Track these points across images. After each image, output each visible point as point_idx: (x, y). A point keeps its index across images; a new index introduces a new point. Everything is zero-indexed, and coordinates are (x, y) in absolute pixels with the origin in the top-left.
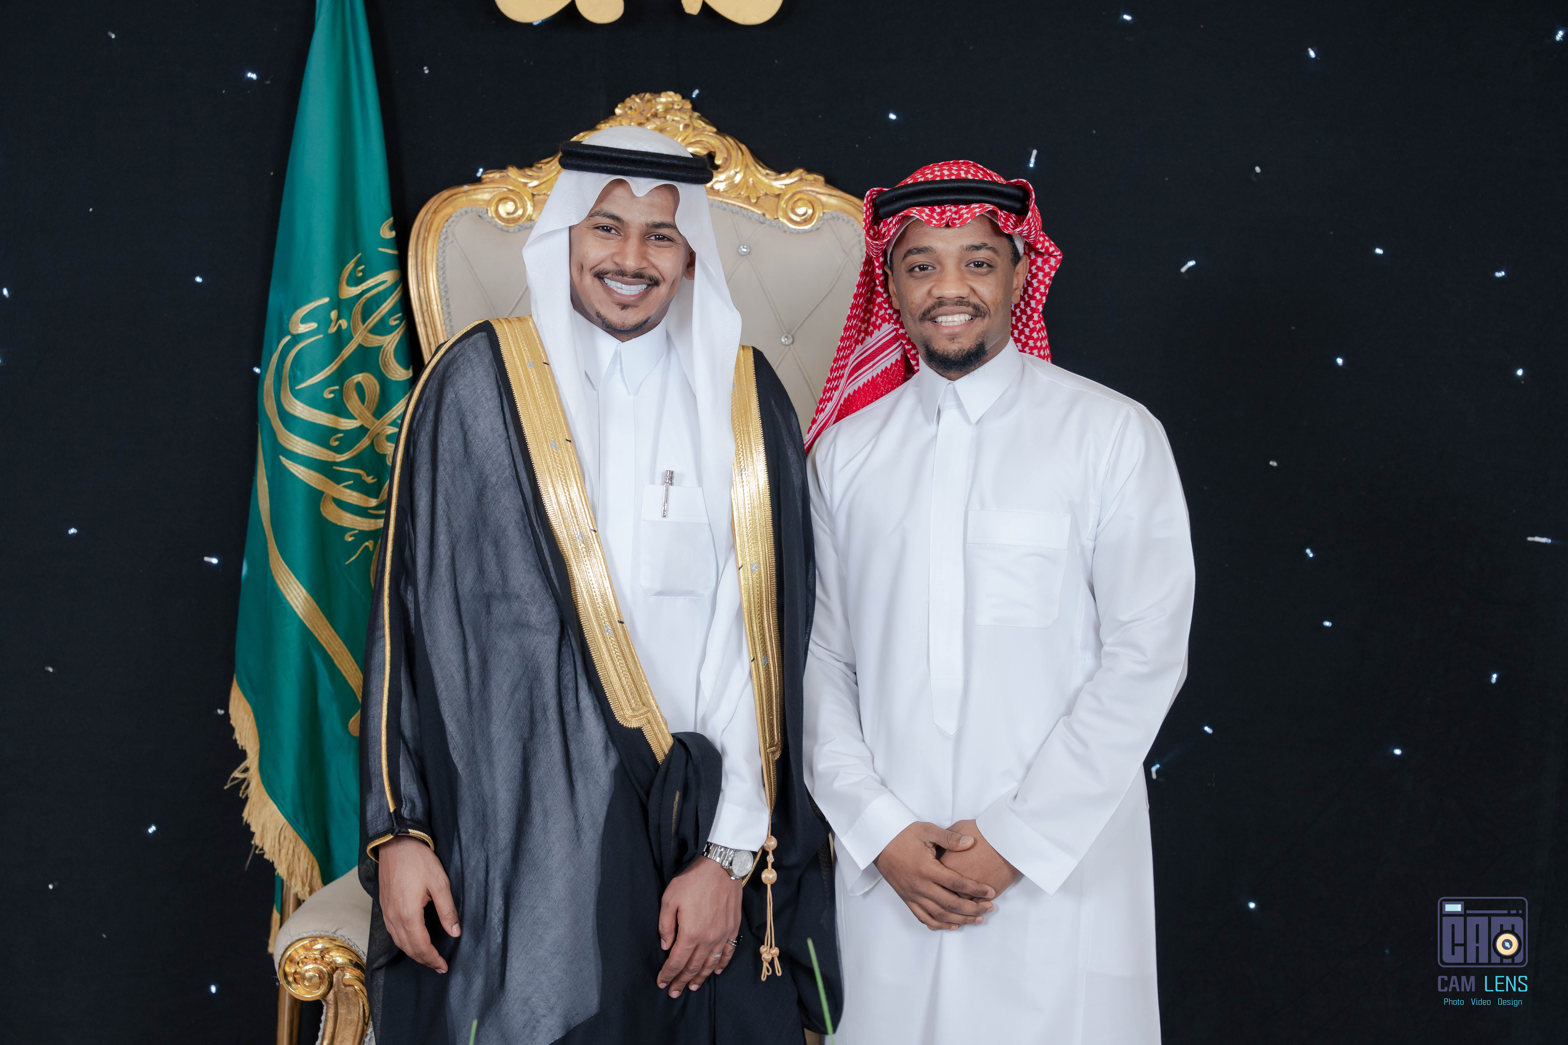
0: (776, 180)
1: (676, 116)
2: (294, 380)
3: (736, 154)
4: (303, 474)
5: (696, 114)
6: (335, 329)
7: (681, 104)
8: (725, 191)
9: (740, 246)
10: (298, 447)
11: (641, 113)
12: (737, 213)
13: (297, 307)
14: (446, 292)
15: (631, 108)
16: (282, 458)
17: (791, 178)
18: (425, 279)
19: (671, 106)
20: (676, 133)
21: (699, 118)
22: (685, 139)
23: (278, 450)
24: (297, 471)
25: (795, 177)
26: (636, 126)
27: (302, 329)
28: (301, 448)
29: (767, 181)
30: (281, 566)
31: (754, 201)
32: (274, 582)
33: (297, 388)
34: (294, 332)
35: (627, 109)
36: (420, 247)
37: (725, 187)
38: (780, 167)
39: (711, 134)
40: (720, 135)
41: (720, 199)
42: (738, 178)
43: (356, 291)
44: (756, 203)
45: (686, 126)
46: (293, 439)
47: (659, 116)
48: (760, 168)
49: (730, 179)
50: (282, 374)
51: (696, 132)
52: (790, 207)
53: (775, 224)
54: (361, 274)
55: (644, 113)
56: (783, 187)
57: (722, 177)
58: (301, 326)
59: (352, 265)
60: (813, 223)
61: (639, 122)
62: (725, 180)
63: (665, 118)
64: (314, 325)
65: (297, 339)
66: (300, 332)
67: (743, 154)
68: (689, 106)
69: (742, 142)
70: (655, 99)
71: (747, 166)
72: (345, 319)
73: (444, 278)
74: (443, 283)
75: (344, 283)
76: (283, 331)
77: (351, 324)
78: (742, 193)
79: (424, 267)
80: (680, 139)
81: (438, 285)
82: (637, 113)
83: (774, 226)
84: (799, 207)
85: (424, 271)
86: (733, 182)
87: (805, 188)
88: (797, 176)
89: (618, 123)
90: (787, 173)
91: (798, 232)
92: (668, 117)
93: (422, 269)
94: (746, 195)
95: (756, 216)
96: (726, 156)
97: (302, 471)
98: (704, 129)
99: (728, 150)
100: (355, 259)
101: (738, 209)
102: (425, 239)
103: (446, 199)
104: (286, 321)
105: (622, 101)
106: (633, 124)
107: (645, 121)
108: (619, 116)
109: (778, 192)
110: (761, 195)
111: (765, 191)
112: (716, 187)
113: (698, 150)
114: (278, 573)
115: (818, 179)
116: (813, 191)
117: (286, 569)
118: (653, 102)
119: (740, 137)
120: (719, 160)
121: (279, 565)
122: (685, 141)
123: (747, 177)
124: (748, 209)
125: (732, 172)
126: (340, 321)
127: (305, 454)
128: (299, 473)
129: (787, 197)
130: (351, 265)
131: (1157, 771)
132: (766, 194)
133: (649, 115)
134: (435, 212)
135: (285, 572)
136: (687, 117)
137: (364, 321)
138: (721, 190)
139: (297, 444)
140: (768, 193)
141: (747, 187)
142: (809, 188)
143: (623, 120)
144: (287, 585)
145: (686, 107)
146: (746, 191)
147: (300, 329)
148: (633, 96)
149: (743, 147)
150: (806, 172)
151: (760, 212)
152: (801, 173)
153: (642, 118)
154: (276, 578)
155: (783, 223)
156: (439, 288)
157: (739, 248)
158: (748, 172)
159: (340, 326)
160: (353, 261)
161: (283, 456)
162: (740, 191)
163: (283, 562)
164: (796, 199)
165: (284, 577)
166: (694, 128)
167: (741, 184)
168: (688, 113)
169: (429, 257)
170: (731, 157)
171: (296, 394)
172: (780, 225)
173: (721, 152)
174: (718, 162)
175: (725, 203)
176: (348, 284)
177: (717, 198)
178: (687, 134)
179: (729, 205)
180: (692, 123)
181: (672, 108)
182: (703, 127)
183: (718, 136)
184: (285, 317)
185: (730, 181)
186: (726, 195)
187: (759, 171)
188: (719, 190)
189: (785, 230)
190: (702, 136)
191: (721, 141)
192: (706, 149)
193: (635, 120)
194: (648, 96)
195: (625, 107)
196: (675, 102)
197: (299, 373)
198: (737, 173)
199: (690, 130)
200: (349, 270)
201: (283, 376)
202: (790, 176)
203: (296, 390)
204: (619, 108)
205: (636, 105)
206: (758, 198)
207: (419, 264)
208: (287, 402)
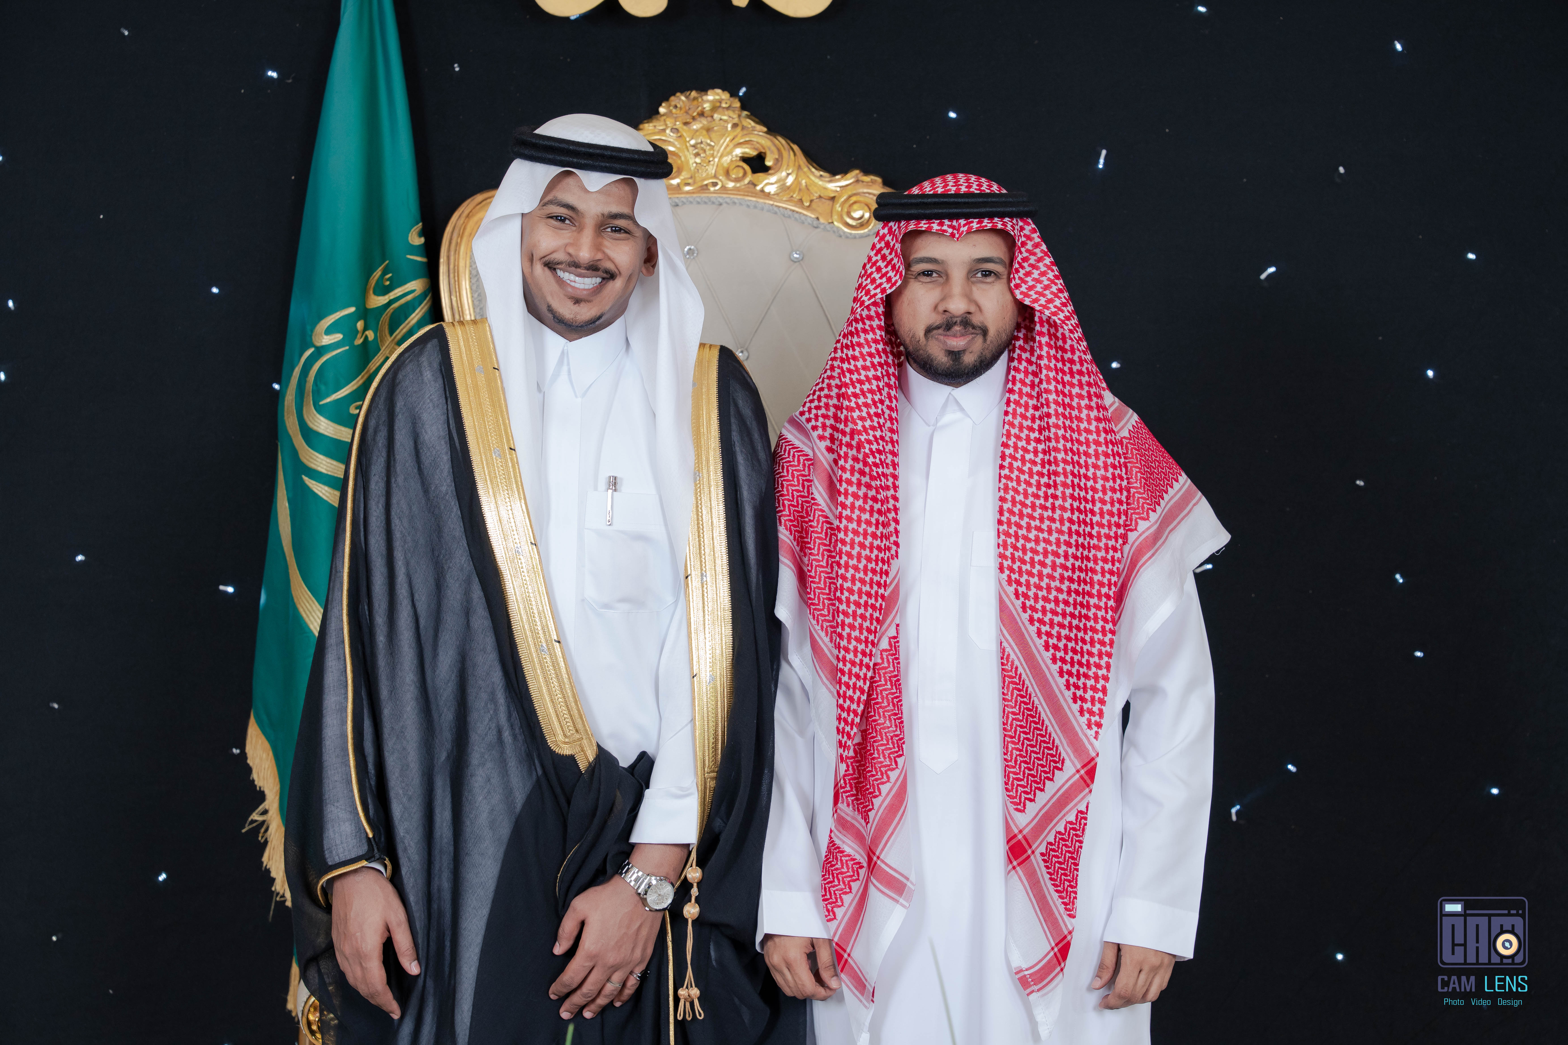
0: (830, 181)
1: (724, 115)
2: (318, 395)
3: (787, 155)
4: (327, 494)
5: (745, 113)
6: (361, 340)
7: (729, 102)
8: (777, 194)
9: (792, 251)
10: (322, 465)
11: (687, 112)
12: (789, 217)
13: (321, 317)
14: (480, 301)
15: (676, 107)
16: (305, 478)
17: (846, 180)
18: (457, 287)
19: (718, 104)
20: (724, 133)
21: (748, 117)
22: (733, 139)
23: (301, 469)
24: (321, 492)
25: (851, 179)
26: (681, 125)
27: (327, 340)
28: (325, 467)
29: (820, 183)
30: (304, 593)
31: (807, 204)
32: (295, 609)
33: (321, 403)
34: (318, 344)
35: (671, 108)
36: (452, 253)
37: (776, 189)
38: (835, 168)
39: (761, 134)
40: (771, 135)
41: (771, 202)
42: (790, 180)
43: (382, 300)
44: (809, 206)
45: (735, 126)
46: (317, 457)
47: (705, 115)
48: (813, 170)
49: (782, 181)
50: (305, 389)
51: (745, 132)
52: (846, 210)
53: (829, 229)
54: (388, 283)
55: (690, 112)
56: (838, 189)
57: (773, 179)
58: (325, 337)
59: (380, 273)
60: (870, 227)
61: (685, 121)
62: (776, 183)
63: (712, 117)
64: (339, 337)
65: (320, 351)
66: (324, 344)
67: (795, 154)
68: (737, 104)
69: (794, 143)
70: (701, 97)
71: (799, 167)
72: (372, 330)
73: (478, 286)
74: (476, 291)
75: (371, 292)
76: (306, 343)
77: (378, 334)
78: (794, 196)
79: (456, 274)
80: (728, 139)
81: (472, 293)
82: (682, 112)
83: (828, 231)
84: (855, 211)
85: (456, 278)
86: (784, 184)
87: (861, 190)
88: (854, 177)
89: (662, 123)
90: (842, 175)
91: (855, 237)
92: (716, 116)
93: (454, 277)
94: (798, 198)
95: (809, 220)
96: (777, 157)
97: (326, 491)
98: (754, 129)
99: (779, 150)
100: (383, 266)
101: (790, 213)
102: (458, 245)
103: (480, 203)
104: (310, 333)
105: (667, 99)
106: (678, 123)
107: (691, 120)
108: (663, 115)
109: (832, 195)
110: (815, 198)
111: (819, 193)
112: (767, 190)
113: (747, 150)
114: (300, 600)
115: (876, 181)
116: (869, 193)
117: (309, 597)
118: (700, 100)
119: (792, 137)
120: (769, 161)
121: (301, 592)
122: (733, 141)
123: (800, 179)
124: (801, 213)
125: (784, 174)
126: (367, 333)
127: (329, 473)
128: (323, 494)
129: (842, 199)
130: (378, 273)
131: (1237, 813)
132: (820, 197)
133: (695, 114)
134: (468, 216)
135: (308, 599)
136: (735, 116)
137: (391, 333)
138: (772, 193)
139: (321, 463)
140: (822, 195)
141: (800, 190)
142: (865, 191)
143: (668, 119)
144: (310, 613)
145: (734, 105)
146: (799, 194)
147: (324, 340)
148: (678, 94)
149: (795, 147)
150: (862, 174)
151: (813, 216)
152: (857, 175)
153: (688, 117)
154: (298, 606)
155: (838, 228)
156: (472, 297)
157: (790, 255)
158: (801, 173)
159: (366, 337)
160: (380, 268)
161: (306, 476)
162: (792, 194)
163: (306, 589)
164: (851, 202)
165: (307, 605)
166: (743, 128)
167: (794, 186)
168: (737, 112)
169: (462, 264)
170: (782, 159)
171: (320, 410)
172: (835, 229)
173: (772, 152)
174: (769, 163)
175: (776, 206)
176: (375, 293)
177: (767, 202)
178: (735, 133)
179: (781, 209)
180: (741, 122)
181: (720, 107)
182: (752, 127)
183: (768, 136)
184: (308, 328)
185: (782, 183)
186: (778, 198)
187: (813, 173)
188: (769, 193)
189: (840, 235)
190: (751, 136)
191: (772, 141)
192: (756, 149)
193: (680, 119)
194: (694, 94)
195: (670, 106)
196: (723, 100)
197: (323, 387)
198: (788, 174)
199: (739, 129)
200: (376, 278)
201: (306, 391)
202: (845, 177)
203: (320, 405)
204: (664, 107)
205: (681, 103)
206: (811, 201)
207: (451, 271)
208: (311, 418)
